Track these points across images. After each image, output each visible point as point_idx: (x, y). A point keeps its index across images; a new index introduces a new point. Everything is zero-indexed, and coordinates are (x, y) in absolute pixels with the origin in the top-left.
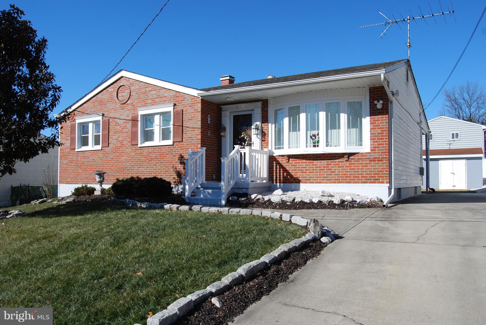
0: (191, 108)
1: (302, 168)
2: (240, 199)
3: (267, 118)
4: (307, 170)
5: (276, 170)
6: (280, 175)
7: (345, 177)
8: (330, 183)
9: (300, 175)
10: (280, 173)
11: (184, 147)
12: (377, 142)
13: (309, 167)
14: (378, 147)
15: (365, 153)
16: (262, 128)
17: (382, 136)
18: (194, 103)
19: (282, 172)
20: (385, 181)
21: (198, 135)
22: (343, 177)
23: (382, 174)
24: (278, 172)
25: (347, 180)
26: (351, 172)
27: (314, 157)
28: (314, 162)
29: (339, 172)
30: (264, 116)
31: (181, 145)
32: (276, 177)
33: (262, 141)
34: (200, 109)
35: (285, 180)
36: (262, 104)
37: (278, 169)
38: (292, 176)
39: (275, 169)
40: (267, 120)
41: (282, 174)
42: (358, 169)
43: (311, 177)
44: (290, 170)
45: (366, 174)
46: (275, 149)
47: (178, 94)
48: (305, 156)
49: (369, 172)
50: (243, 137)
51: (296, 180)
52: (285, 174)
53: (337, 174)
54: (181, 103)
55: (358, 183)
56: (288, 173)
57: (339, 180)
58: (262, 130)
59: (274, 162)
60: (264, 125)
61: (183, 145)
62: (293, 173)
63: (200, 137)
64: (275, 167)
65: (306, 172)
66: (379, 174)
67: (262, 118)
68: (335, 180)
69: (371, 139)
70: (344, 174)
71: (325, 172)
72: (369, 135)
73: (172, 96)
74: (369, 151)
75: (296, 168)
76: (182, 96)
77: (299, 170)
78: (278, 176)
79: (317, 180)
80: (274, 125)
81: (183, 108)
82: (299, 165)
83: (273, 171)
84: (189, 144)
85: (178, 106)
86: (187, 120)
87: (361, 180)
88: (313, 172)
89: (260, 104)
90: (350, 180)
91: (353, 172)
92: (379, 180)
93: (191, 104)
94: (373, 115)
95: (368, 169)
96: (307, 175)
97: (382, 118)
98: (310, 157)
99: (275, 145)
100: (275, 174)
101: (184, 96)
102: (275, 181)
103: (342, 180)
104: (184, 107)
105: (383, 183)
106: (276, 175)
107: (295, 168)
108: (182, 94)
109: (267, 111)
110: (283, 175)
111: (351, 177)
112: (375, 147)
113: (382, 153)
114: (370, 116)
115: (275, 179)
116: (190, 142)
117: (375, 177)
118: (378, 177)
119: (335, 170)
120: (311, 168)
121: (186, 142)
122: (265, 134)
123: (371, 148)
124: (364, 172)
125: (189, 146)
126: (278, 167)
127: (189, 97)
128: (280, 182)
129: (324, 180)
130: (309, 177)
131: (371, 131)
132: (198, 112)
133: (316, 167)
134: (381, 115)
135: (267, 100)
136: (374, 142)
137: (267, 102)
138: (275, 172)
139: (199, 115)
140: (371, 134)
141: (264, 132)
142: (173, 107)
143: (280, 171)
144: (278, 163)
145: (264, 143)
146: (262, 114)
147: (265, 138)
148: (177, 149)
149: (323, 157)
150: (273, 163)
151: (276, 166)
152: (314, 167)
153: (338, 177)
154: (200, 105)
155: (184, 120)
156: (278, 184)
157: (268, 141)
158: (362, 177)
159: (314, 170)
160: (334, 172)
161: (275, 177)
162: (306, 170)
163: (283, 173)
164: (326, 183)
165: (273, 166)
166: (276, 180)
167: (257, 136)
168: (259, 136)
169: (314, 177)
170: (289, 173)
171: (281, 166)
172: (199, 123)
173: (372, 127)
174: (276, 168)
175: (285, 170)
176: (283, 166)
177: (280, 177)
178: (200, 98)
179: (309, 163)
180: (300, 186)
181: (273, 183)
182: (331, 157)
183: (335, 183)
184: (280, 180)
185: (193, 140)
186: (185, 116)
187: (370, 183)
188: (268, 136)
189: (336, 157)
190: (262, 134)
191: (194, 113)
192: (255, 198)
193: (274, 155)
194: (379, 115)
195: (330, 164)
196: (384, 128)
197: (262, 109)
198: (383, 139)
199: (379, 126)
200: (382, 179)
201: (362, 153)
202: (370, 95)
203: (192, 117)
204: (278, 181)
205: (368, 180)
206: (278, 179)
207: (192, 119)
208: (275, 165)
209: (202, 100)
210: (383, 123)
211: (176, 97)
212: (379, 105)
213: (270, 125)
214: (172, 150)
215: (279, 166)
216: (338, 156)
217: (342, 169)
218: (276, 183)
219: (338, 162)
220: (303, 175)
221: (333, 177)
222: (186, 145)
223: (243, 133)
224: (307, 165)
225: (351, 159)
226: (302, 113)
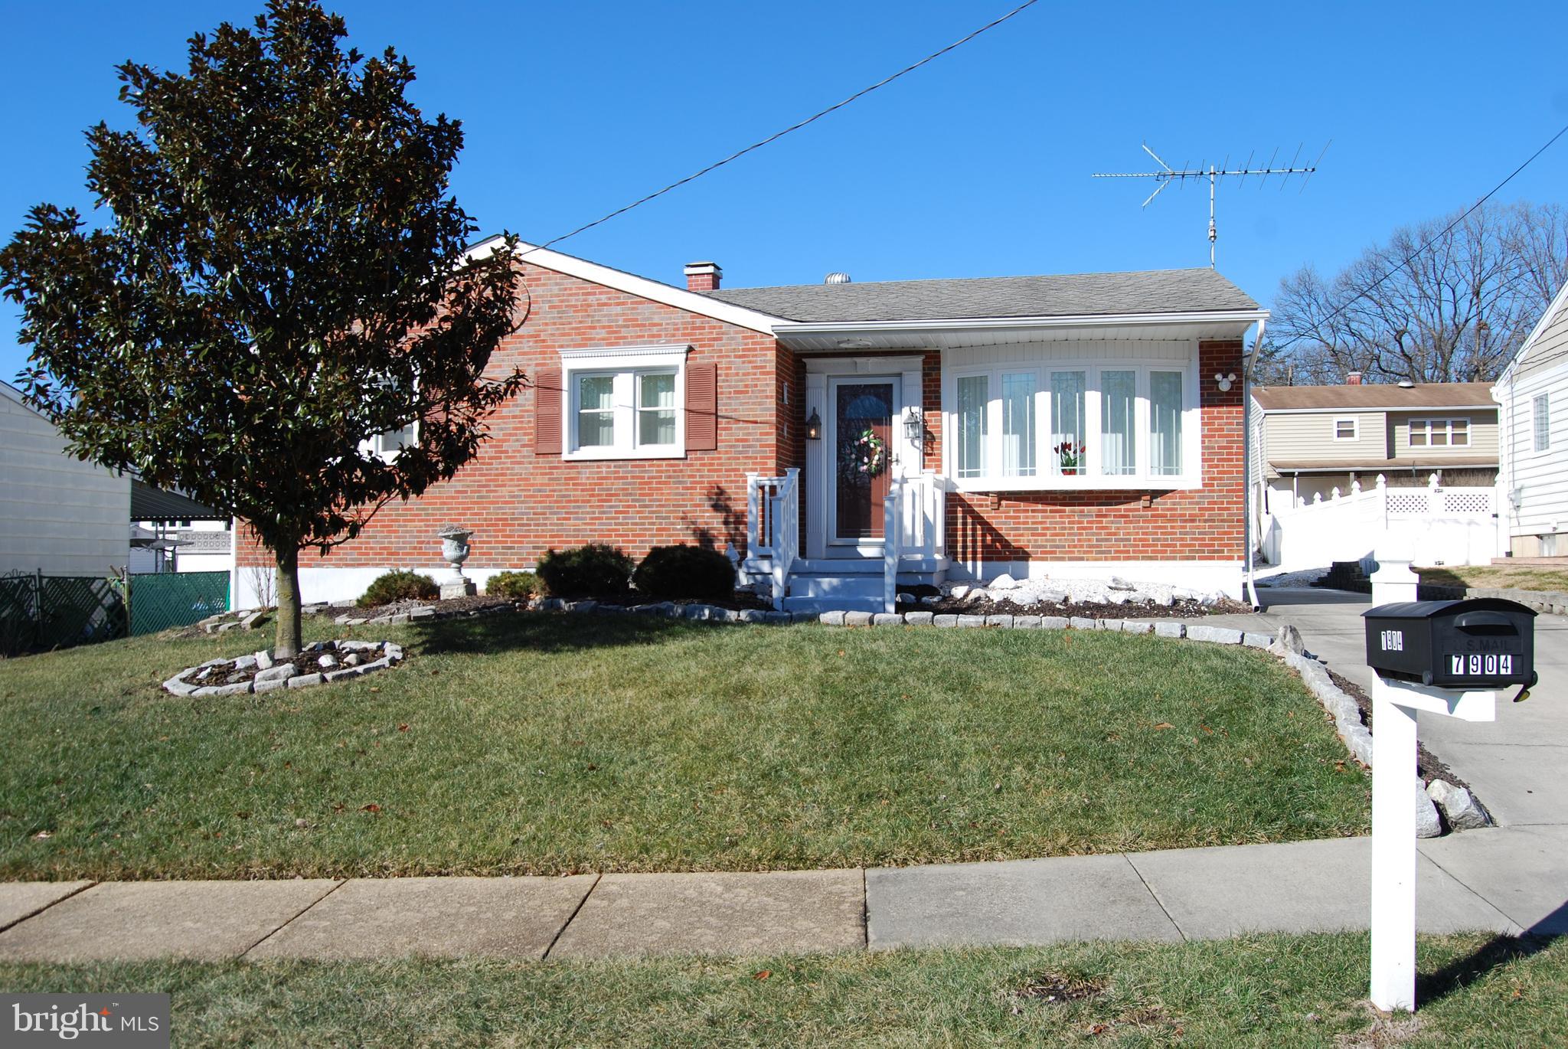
0: (744, 362)
1: (1033, 523)
2: (925, 599)
3: (939, 397)
4: (1047, 529)
5: (964, 530)
6: (974, 541)
7: (1143, 546)
8: (1106, 559)
9: (1029, 541)
10: (974, 535)
11: (721, 464)
12: (1217, 466)
13: (1051, 523)
14: (1221, 479)
15: (1190, 492)
16: (924, 421)
17: (1228, 454)
18: (755, 350)
19: (979, 532)
20: (1236, 555)
21: (767, 434)
22: (1138, 546)
23: (1229, 539)
24: (969, 532)
25: (1147, 552)
26: (1156, 534)
27: (1064, 498)
28: (1064, 511)
29: (1128, 534)
30: (930, 392)
31: (713, 459)
32: (965, 547)
33: (925, 454)
34: (772, 367)
35: (988, 553)
36: (924, 362)
37: (969, 527)
38: (1006, 544)
39: (960, 526)
40: (939, 403)
41: (979, 538)
42: (1172, 527)
43: (1057, 547)
44: (1001, 529)
45: (1193, 539)
46: (961, 475)
47: (698, 321)
48: (1041, 495)
49: (1199, 533)
50: (867, 444)
51: (1018, 553)
52: (989, 538)
53: (1122, 540)
54: (710, 346)
55: (1174, 558)
56: (998, 537)
57: (1128, 552)
58: (925, 427)
59: (959, 509)
60: (929, 415)
61: (720, 458)
62: (1009, 535)
63: (772, 440)
64: (960, 521)
65: (1045, 535)
66: (1222, 539)
67: (924, 398)
68: (1117, 552)
69: (1203, 460)
70: (1141, 540)
71: (1093, 534)
72: (1199, 450)
73: (680, 326)
74: (1200, 486)
75: (1019, 523)
76: (714, 327)
77: (1024, 529)
78: (969, 544)
79: (1073, 552)
80: (955, 417)
81: (716, 360)
82: (1027, 517)
83: (956, 530)
84: (738, 458)
85: (701, 352)
86: (730, 393)
87: (1181, 552)
88: (1064, 535)
89: (919, 360)
90: (1153, 552)
91: (1162, 533)
92: (1222, 551)
93: (743, 350)
94: (1208, 406)
95: (1198, 527)
96: (1047, 540)
97: (1230, 412)
98: (1056, 499)
99: (961, 466)
100: (960, 539)
101: (721, 327)
102: (960, 556)
103: (1134, 552)
104: (719, 357)
105: (1231, 558)
106: (965, 541)
107: (1014, 523)
108: (715, 323)
109: (939, 380)
110: (983, 541)
111: (1157, 545)
112: (1214, 479)
113: (1228, 491)
114: (1202, 406)
115: (960, 550)
116: (740, 452)
117: (1213, 545)
118: (1219, 545)
119: (1118, 528)
120: (1056, 523)
121: (726, 452)
122: (933, 438)
123: (1203, 479)
124: (1186, 533)
125: (739, 464)
126: (969, 520)
127: (737, 332)
128: (974, 559)
129: (1092, 552)
130: (1051, 547)
131: (1203, 442)
132: (768, 373)
133: (1069, 523)
134: (1227, 406)
135: (939, 351)
136: (1210, 466)
137: (939, 357)
138: (960, 533)
139: (771, 380)
140: (1203, 448)
141: (930, 433)
142: (684, 355)
143: (974, 530)
144: (969, 510)
145: (929, 461)
146: (924, 386)
147: (932, 449)
148: (698, 470)
149: (1089, 498)
150: (956, 512)
151: (964, 518)
152: (1064, 523)
153: (1125, 546)
154: (772, 355)
155: (722, 393)
156: (970, 563)
157: (940, 454)
158: (1181, 545)
159: (1065, 528)
160: (1115, 534)
161: (960, 545)
162: (1044, 529)
163: (984, 535)
164: (1096, 559)
165: (956, 518)
166: (964, 553)
167: (913, 444)
168: (917, 443)
169: (1064, 547)
170: (1000, 535)
171: (978, 519)
172: (772, 404)
173: (1206, 432)
174: (965, 524)
175: (988, 528)
176: (982, 518)
177: (974, 547)
178: (776, 337)
179: (1051, 511)
180: (1027, 568)
181: (955, 559)
182: (1107, 498)
183: (1117, 559)
184: (974, 553)
185: (749, 446)
186: (724, 381)
187: (1201, 558)
188: (941, 443)
189: (1120, 498)
190: (925, 438)
191: (755, 374)
192: (966, 595)
193: (958, 491)
194: (1222, 406)
195: (1105, 516)
196: (1233, 436)
197: (924, 375)
198: (1231, 460)
199: (1222, 430)
200: (1229, 551)
201: (1182, 492)
202: (1201, 359)
203: (746, 386)
204: (969, 556)
205: (1197, 551)
206: (970, 550)
207: (747, 392)
208: (960, 515)
209: (777, 342)
210: (1232, 424)
211: (694, 328)
212: (1225, 386)
213: (945, 415)
214: (681, 471)
215: (973, 518)
216: (1126, 498)
217: (1134, 528)
218: (965, 559)
219: (1126, 510)
220: (1036, 541)
221: (1112, 546)
222: (729, 459)
223: (865, 433)
224: (1047, 517)
225: (1158, 504)
226: (1040, 391)
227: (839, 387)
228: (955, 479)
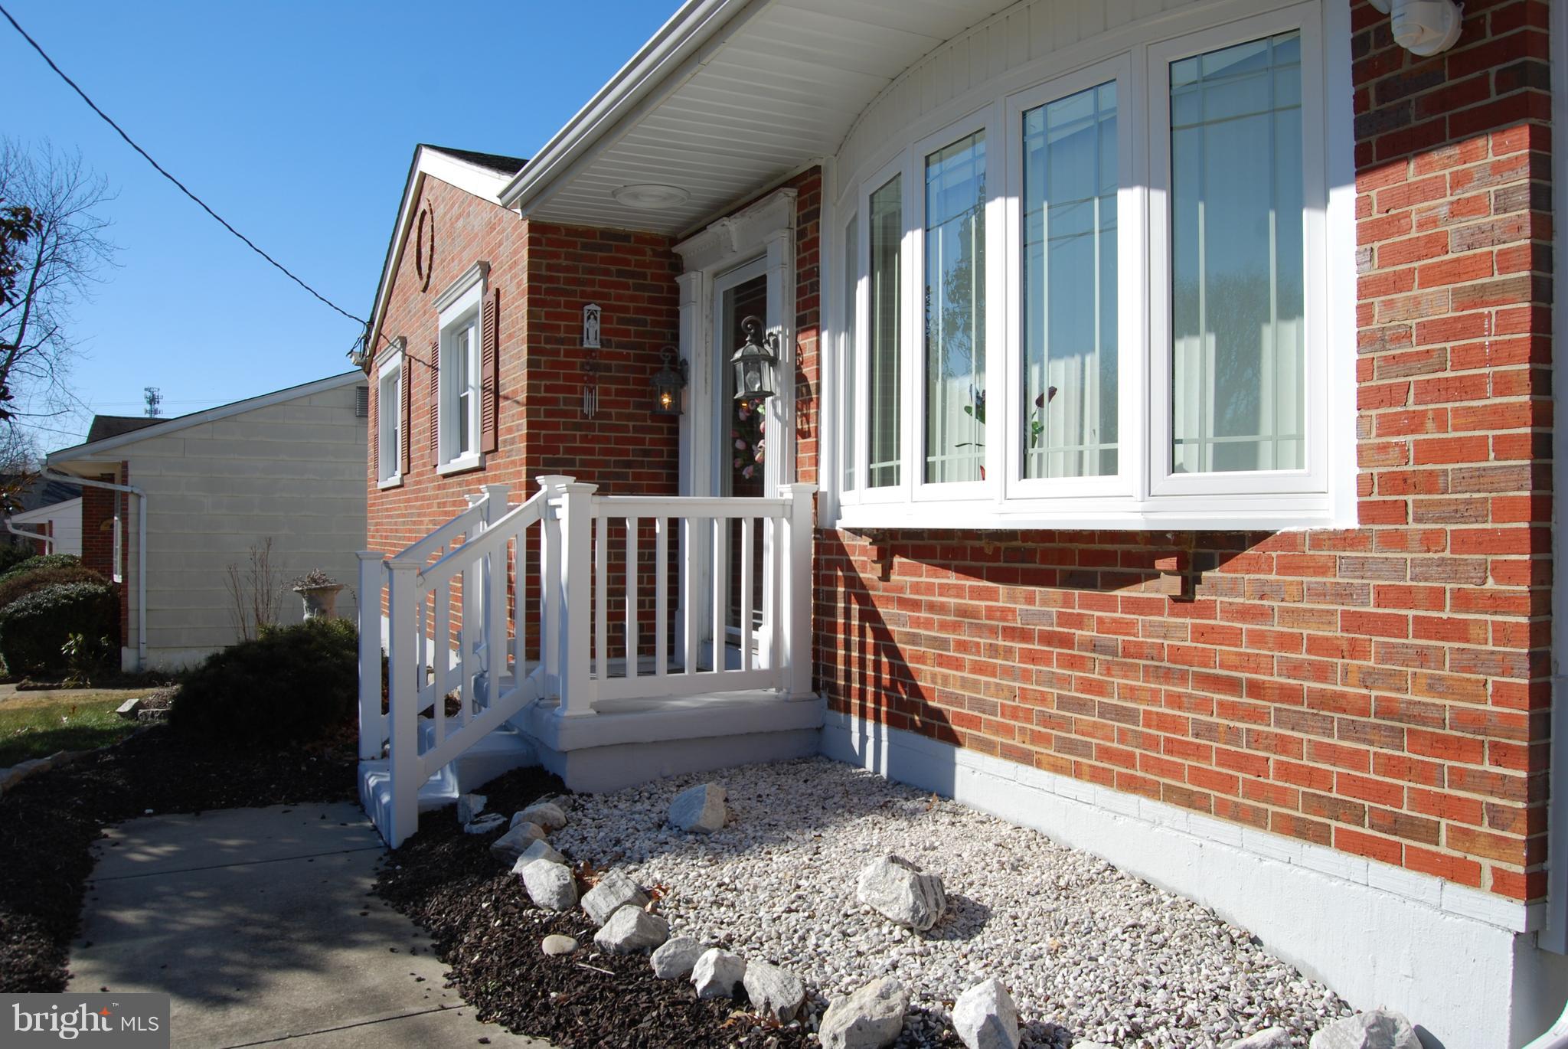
0: (512, 279)
1: (942, 626)
3: (817, 286)
4: (965, 647)
6: (862, 663)
7: (1170, 747)
8: (1079, 773)
10: (861, 647)
11: (500, 478)
12: (1417, 423)
13: (971, 629)
14: (1431, 483)
15: (1318, 539)
16: (798, 351)
17: (1463, 358)
18: (518, 250)
19: (870, 643)
20: (1488, 866)
21: (522, 415)
22: (1155, 743)
23: (1460, 779)
24: (854, 638)
25: (1178, 772)
26: (1206, 706)
27: (998, 555)
28: (996, 595)
29: (1132, 694)
30: (806, 276)
31: (496, 467)
33: (798, 435)
35: (884, 703)
36: (797, 204)
37: (855, 624)
39: (840, 619)
40: (816, 301)
41: (870, 658)
42: (1254, 689)
45: (1321, 752)
48: (954, 542)
49: (1345, 732)
52: (883, 660)
53: (1118, 713)
54: (498, 257)
55: (1253, 818)
56: (896, 659)
57: (1130, 760)
58: (798, 365)
59: (840, 573)
60: (805, 342)
61: (500, 466)
62: (905, 655)
63: (525, 426)
64: (841, 606)
65: (959, 665)
66: (1428, 774)
67: (799, 293)
68: (1103, 753)
69: (1366, 399)
70: (1163, 723)
71: (1052, 680)
72: (1350, 356)
73: (485, 230)
74: (1350, 521)
75: (921, 623)
76: (500, 222)
77: (932, 642)
79: (1011, 732)
81: (499, 282)
82: (931, 607)
83: (834, 627)
84: (508, 466)
85: (494, 271)
86: (505, 341)
87: (1280, 797)
88: (994, 672)
89: (787, 203)
90: (1196, 776)
91: (1223, 708)
92: (1431, 833)
93: (513, 254)
95: (1339, 702)
96: (970, 685)
97: (1469, 153)
98: (983, 554)
101: (503, 219)
102: (842, 698)
103: (1146, 764)
104: (500, 276)
105: (1463, 874)
107: (914, 622)
108: (500, 213)
109: (818, 241)
110: (875, 665)
111: (1207, 754)
112: (1403, 483)
113: (1462, 541)
115: (840, 681)
116: (509, 454)
117: (1395, 795)
118: (1421, 800)
119: (1111, 669)
120: (980, 631)
121: (503, 455)
122: (809, 392)
123: (1364, 485)
124: (1300, 723)
125: (508, 476)
126: (854, 606)
127: (509, 223)
129: (1048, 740)
130: (973, 704)
131: (1364, 315)
132: (523, 292)
133: (1005, 633)
135: (818, 169)
136: (1389, 426)
137: (818, 184)
139: (525, 307)
140: (1362, 341)
141: (805, 380)
142: (482, 282)
143: (861, 633)
144: (854, 581)
145: (802, 449)
146: (799, 265)
147: (806, 419)
150: (834, 581)
151: (847, 599)
152: (995, 633)
153: (1123, 736)
154: (526, 256)
155: (502, 343)
156: (856, 723)
158: (1284, 771)
159: (996, 651)
160: (1100, 688)
162: (959, 646)
163: (876, 652)
164: (1057, 768)
165: (834, 597)
170: (899, 653)
173: (1375, 270)
174: (848, 614)
175: (882, 633)
176: (871, 600)
181: (835, 705)
182: (1084, 558)
183: (1105, 779)
184: (863, 695)
185: (514, 441)
186: (503, 320)
187: (1346, 843)
188: (819, 403)
190: (798, 393)
191: (516, 299)
193: (839, 526)
195: (1080, 622)
197: (799, 235)
198: (1477, 388)
199: (1440, 244)
200: (1457, 837)
201: (1290, 540)
203: (513, 324)
204: (854, 700)
205: (1337, 809)
206: (855, 685)
207: (513, 336)
208: (841, 591)
210: (1478, 206)
211: (491, 230)
213: (826, 336)
216: (1127, 559)
217: (1147, 674)
221: (1093, 730)
222: (504, 466)
224: (965, 611)
225: (1214, 588)
226: (907, 228)
227: (728, 295)
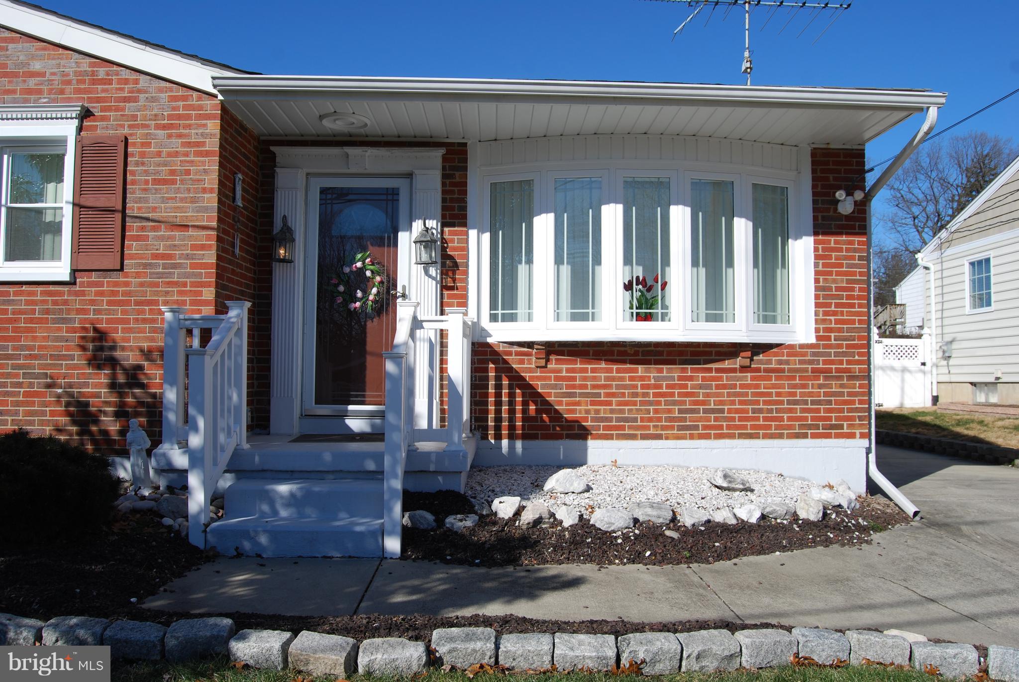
0: (170, 136)
1: (594, 387)
2: (450, 520)
3: (465, 208)
4: (613, 395)
5: (498, 395)
6: (512, 412)
7: (740, 419)
8: (692, 437)
9: (587, 412)
10: (511, 403)
11: (128, 293)
12: (834, 313)
13: (618, 387)
14: (840, 330)
15: (802, 346)
16: (444, 241)
17: (848, 297)
18: (189, 117)
19: (519, 399)
20: (858, 432)
21: (203, 247)
22: (733, 419)
23: (850, 410)
24: (505, 399)
25: (745, 427)
26: (758, 403)
27: (636, 353)
28: (636, 371)
29: (722, 403)
30: (452, 200)
31: (116, 284)
32: (498, 419)
33: (444, 288)
34: (213, 144)
35: (531, 428)
36: (445, 159)
37: (505, 391)
38: (557, 416)
39: (491, 390)
40: (465, 217)
41: (519, 408)
42: (778, 394)
43: (626, 420)
44: (549, 394)
45: (803, 410)
46: (494, 318)
47: (102, 72)
48: (605, 348)
49: (813, 403)
50: (362, 271)
51: (570, 428)
52: (532, 407)
53: (713, 411)
54: (117, 109)
55: (780, 436)
56: (545, 406)
57: (720, 427)
58: (444, 249)
59: (491, 365)
60: (451, 233)
61: (127, 284)
62: (560, 403)
63: (211, 257)
64: (492, 383)
65: (609, 403)
66: (841, 411)
67: (444, 208)
68: (705, 427)
69: (817, 305)
70: (737, 411)
71: (675, 403)
72: (812, 292)
73: (71, 77)
74: (812, 340)
75: (574, 387)
76: (126, 82)
77: (581, 395)
78: (505, 415)
79: (648, 428)
80: (486, 237)
81: (126, 131)
82: (585, 379)
83: (487, 395)
84: (156, 285)
85: (103, 119)
86: (147, 182)
87: (789, 427)
88: (635, 404)
89: (438, 154)
90: (753, 427)
91: (765, 403)
92: (841, 427)
93: (170, 117)
94: (824, 234)
95: (810, 394)
96: (612, 411)
97: (852, 243)
98: (624, 353)
99: (493, 305)
100: (492, 408)
101: (136, 82)
102: (491, 432)
103: (728, 427)
104: (130, 127)
105: (852, 436)
106: (498, 412)
107: (568, 387)
108: (125, 74)
109: (465, 184)
110: (525, 411)
111: (758, 419)
112: (830, 330)
113: (848, 346)
114: (816, 234)
115: (491, 423)
116: (160, 275)
117: (830, 419)
118: (837, 419)
119: (708, 395)
120: (625, 387)
121: (138, 275)
122: (456, 265)
123: (817, 330)
124: (796, 402)
125: (157, 293)
126: (505, 382)
127: (161, 90)
128: (512, 437)
129: (672, 428)
130: (618, 420)
131: (817, 281)
132: (207, 154)
133: (643, 387)
134: (847, 234)
135: (465, 144)
136: (826, 313)
137: (465, 153)
138: (491, 399)
139: (213, 166)
140: (817, 288)
141: (451, 257)
142: (76, 122)
143: (512, 395)
144: (505, 368)
145: (450, 297)
146: (444, 192)
147: (454, 280)
148: (92, 302)
149: (669, 354)
150: (486, 370)
151: (498, 379)
152: (635, 387)
153: (716, 419)
154: (213, 127)
155: (134, 182)
156: (505, 443)
157: (466, 289)
158: (789, 419)
159: (636, 395)
160: (703, 403)
161: (491, 416)
162: (608, 395)
163: (525, 403)
164: (678, 438)
165: (487, 378)
166: (498, 428)
167: (427, 272)
168: (433, 271)
169: (635, 420)
170: (548, 403)
171: (517, 380)
172: (211, 200)
173: (820, 268)
174: (498, 387)
175: (531, 393)
176: (523, 379)
177: (512, 420)
178: (220, 97)
179: (618, 370)
180: (585, 449)
181: (485, 437)
182: (694, 354)
183: (707, 437)
184: (512, 427)
185: (175, 266)
186: (137, 164)
187: (814, 436)
188: (466, 273)
189: (710, 353)
190: (443, 265)
191: (187, 154)
192: (518, 513)
193: (489, 340)
194: (840, 234)
195: (691, 378)
196: (854, 273)
197: (444, 176)
198: (852, 306)
199: (841, 265)
200: (849, 426)
201: (791, 347)
202: (814, 171)
203: (173, 172)
204: (505, 432)
205: (810, 427)
206: (505, 424)
207: (173, 182)
208: (492, 374)
209: (223, 107)
210: (853, 258)
211: (94, 82)
212: (846, 207)
213: (473, 233)
214: (66, 302)
215: (510, 378)
216: (719, 354)
217: (729, 395)
218: (498, 437)
219: (718, 370)
220: (597, 412)
221: (700, 419)
222: (142, 285)
223: (359, 256)
224: (613, 379)
225: (760, 362)
226: (608, 203)
227: (324, 191)
228: (485, 323)
